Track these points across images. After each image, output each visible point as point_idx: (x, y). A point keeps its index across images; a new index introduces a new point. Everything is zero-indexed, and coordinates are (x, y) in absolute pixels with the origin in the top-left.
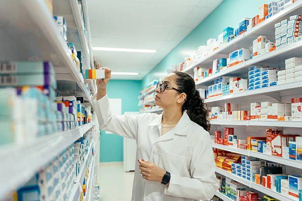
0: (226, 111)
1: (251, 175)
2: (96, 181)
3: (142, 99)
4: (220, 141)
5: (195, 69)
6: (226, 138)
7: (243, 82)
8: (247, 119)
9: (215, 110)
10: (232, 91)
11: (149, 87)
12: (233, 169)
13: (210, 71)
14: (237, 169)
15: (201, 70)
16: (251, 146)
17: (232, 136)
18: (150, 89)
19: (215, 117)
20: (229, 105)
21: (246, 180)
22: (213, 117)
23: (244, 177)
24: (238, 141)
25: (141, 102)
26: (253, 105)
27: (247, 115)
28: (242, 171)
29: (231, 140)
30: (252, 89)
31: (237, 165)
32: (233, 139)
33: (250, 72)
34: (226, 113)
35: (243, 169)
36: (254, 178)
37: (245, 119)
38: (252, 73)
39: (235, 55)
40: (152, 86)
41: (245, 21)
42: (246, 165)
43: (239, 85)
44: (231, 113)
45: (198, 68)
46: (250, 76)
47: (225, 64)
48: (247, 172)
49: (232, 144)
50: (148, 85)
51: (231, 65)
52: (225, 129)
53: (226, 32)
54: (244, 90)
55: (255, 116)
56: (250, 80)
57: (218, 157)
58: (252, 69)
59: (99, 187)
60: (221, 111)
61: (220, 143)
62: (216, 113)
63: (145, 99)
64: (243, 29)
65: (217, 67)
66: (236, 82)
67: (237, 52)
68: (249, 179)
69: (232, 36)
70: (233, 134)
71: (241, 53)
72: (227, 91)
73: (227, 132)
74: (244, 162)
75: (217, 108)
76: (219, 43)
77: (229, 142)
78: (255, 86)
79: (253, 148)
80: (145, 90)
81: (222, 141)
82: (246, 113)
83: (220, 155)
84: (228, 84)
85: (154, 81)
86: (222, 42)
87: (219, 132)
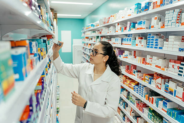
0: (133, 55)
1: (144, 94)
2: (58, 83)
3: (84, 33)
4: (128, 72)
5: (117, 24)
6: (132, 71)
7: (144, 41)
8: (144, 64)
9: (126, 53)
10: (137, 45)
11: (88, 26)
12: (134, 89)
13: (125, 28)
14: (136, 89)
15: (120, 26)
16: (145, 79)
17: (135, 71)
18: (89, 28)
19: (126, 57)
20: (135, 52)
21: (141, 96)
22: (125, 57)
23: (140, 94)
24: (138, 74)
25: (83, 34)
26: (148, 57)
27: (144, 61)
28: (139, 91)
29: (134, 73)
30: (148, 47)
31: (137, 87)
32: (135, 73)
33: (148, 36)
34: (133, 56)
35: (140, 90)
36: (145, 96)
37: (143, 63)
38: (149, 37)
39: (140, 23)
40: (90, 27)
41: (149, 2)
42: (142, 88)
43: (141, 42)
44: (135, 57)
45: (118, 24)
46: (148, 39)
47: (134, 27)
48: (141, 92)
49: (135, 75)
50: (88, 25)
51: (138, 29)
52: (131, 65)
53: (136, 6)
54: (144, 46)
55: (149, 63)
56: (148, 41)
57: (127, 80)
58: (150, 35)
59: (59, 87)
60: (130, 54)
61: (128, 73)
62: (127, 55)
63: (86, 33)
64: (147, 8)
65: (130, 27)
66: (140, 40)
67: (142, 22)
68: (142, 96)
69: (140, 10)
70: (136, 70)
71: (144, 23)
72: (134, 44)
73: (133, 67)
74: (140, 86)
75: (128, 52)
76: (132, 12)
77: (133, 73)
78: (150, 46)
79: (146, 80)
80: (86, 28)
81: (129, 72)
82: (144, 59)
83: (128, 79)
84: (135, 39)
85: (92, 24)
86: (134, 12)
87: (128, 66)
